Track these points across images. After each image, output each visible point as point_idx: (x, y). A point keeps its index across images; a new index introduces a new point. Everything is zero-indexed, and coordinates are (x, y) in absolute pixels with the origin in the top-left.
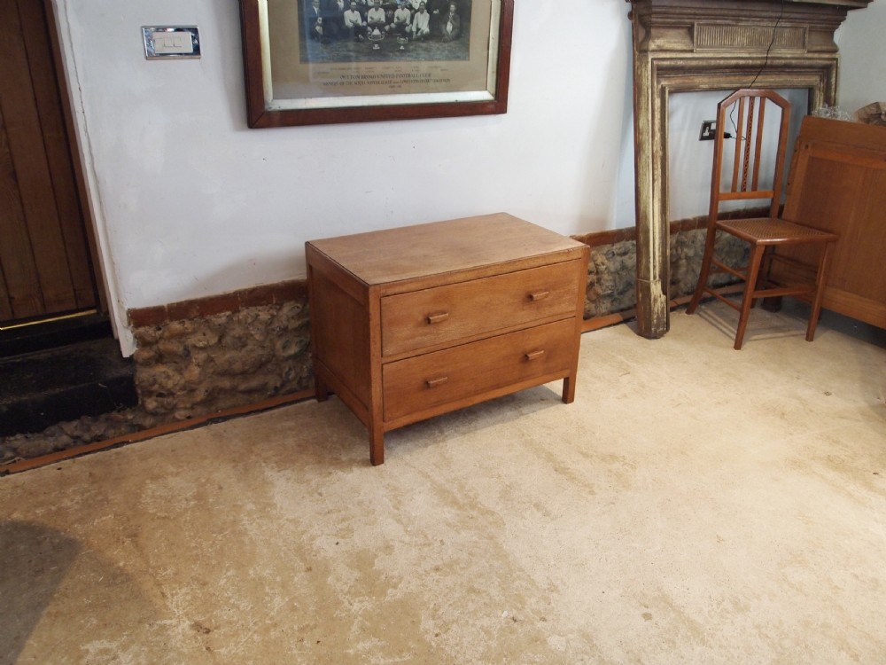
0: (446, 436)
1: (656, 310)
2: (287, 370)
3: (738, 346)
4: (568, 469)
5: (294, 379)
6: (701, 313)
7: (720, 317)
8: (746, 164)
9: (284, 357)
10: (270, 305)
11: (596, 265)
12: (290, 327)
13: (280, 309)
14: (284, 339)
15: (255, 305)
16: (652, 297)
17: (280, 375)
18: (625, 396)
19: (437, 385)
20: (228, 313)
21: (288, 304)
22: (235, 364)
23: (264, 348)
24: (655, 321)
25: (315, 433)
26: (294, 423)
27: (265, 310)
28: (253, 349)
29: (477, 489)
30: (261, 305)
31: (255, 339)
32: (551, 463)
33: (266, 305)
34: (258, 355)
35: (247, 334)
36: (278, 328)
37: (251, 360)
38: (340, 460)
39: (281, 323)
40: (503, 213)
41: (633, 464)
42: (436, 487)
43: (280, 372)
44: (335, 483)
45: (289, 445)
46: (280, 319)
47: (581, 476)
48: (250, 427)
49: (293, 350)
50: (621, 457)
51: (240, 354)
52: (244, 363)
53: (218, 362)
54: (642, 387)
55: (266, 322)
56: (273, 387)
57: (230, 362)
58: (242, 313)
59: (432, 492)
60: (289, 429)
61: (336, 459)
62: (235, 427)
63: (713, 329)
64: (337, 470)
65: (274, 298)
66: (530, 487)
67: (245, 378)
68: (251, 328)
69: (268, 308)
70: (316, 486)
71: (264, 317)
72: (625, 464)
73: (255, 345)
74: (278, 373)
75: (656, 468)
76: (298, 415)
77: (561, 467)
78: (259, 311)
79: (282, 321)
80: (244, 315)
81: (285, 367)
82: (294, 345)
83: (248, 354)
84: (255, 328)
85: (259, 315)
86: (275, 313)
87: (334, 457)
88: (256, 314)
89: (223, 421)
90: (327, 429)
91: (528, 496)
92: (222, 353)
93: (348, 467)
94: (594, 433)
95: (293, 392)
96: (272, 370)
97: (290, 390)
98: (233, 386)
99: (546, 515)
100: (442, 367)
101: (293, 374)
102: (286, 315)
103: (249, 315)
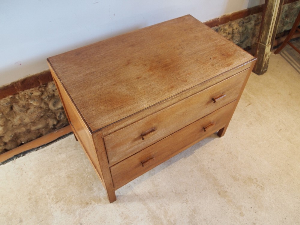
1: (265, 60)
2: (58, 115)
4: (226, 192)
5: (64, 119)
6: (281, 53)
7: (291, 56)
9: (55, 109)
10: (39, 86)
11: (233, 29)
13: (46, 86)
14: (53, 101)
15: (29, 88)
16: (265, 54)
17: (55, 118)
20: (11, 96)
21: (51, 83)
22: (25, 120)
23: (41, 108)
24: (263, 66)
25: (77, 164)
26: (65, 156)
27: (36, 89)
28: (34, 110)
29: (175, 215)
30: (32, 88)
31: (33, 105)
32: (216, 187)
33: (36, 87)
34: (39, 113)
35: (27, 103)
36: (48, 97)
37: (34, 116)
38: (92, 190)
39: (49, 94)
40: (189, 16)
41: (262, 185)
42: (151, 213)
43: (55, 116)
44: (90, 213)
45: (62, 176)
46: (48, 91)
47: (234, 198)
48: (39, 160)
49: (60, 105)
50: (254, 179)
51: (27, 114)
52: (30, 119)
53: (14, 121)
54: (259, 115)
55: (39, 95)
56: (52, 125)
57: (21, 120)
58: (20, 94)
59: (148, 219)
60: (62, 161)
61: (90, 189)
62: (30, 161)
63: (289, 66)
64: (91, 200)
65: (40, 82)
66: (206, 210)
67: (33, 123)
68: (30, 100)
69: (37, 88)
70: (79, 216)
71: (37, 93)
72: (258, 186)
73: (35, 108)
74: (54, 117)
75: (275, 189)
76: (68, 148)
77: (222, 190)
78: (32, 90)
79: (49, 92)
80: (22, 95)
81: (57, 113)
82: (60, 103)
83: (31, 113)
84: (32, 100)
85: (32, 93)
86: (43, 90)
87: (89, 187)
88: (30, 93)
89: (23, 155)
90: (84, 161)
91: (205, 219)
92: (14, 115)
93: (97, 197)
94: (237, 158)
95: (64, 126)
96: (50, 115)
97: (63, 125)
98: (27, 129)
100: (152, 152)
101: (62, 116)
102: (51, 89)
103: (26, 94)
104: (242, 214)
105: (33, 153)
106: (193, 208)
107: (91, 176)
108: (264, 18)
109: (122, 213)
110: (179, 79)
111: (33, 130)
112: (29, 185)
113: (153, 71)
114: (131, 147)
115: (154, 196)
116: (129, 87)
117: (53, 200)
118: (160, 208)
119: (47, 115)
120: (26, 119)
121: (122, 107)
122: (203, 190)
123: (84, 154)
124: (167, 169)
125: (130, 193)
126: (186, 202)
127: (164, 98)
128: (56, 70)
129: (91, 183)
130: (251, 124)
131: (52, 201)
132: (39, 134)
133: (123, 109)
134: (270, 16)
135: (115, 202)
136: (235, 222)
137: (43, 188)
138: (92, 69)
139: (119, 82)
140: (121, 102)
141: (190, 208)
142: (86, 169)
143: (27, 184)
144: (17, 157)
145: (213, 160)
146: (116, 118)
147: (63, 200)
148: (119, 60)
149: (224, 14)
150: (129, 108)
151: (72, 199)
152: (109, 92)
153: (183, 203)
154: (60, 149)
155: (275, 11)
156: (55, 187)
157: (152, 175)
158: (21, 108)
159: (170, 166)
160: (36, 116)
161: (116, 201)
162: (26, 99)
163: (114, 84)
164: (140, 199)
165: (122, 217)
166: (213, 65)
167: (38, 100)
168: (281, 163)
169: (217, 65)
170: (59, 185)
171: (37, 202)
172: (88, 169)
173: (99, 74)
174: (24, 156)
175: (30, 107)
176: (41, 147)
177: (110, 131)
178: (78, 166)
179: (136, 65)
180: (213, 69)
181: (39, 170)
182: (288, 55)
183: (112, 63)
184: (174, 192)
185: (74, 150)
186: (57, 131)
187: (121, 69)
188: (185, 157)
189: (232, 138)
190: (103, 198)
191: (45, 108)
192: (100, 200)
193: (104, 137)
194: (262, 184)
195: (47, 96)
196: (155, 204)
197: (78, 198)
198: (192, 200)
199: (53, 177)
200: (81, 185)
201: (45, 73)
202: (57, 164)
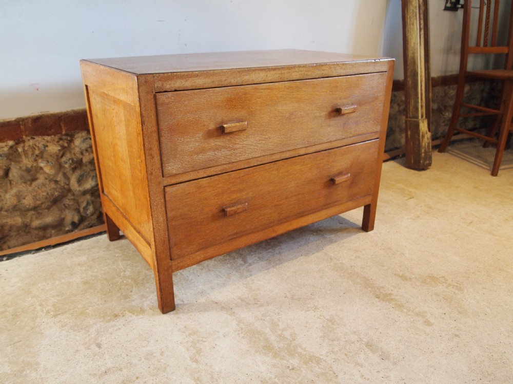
0: (250, 265)
1: (423, 144)
2: (84, 204)
3: (494, 174)
4: (390, 294)
5: (92, 214)
7: (466, 154)
8: (487, 23)
9: (80, 191)
10: (59, 135)
12: (84, 161)
13: (71, 141)
14: (78, 173)
15: (42, 134)
16: (421, 134)
17: (78, 210)
18: (418, 217)
19: (236, 213)
20: (11, 143)
21: (80, 135)
22: (24, 199)
23: (56, 182)
24: (423, 154)
25: (106, 268)
26: (86, 258)
27: (54, 140)
28: (44, 183)
29: (294, 327)
30: (49, 135)
31: (45, 173)
32: (369, 289)
33: (55, 135)
34: (50, 190)
35: (35, 166)
36: (71, 161)
37: (42, 194)
38: (129, 298)
39: (73, 156)
41: (457, 285)
42: (243, 326)
43: (78, 207)
44: (120, 329)
45: (74, 283)
46: (73, 152)
47: (407, 302)
48: (35, 264)
49: (89, 184)
50: (441, 277)
51: (30, 189)
52: (35, 198)
53: (5, 198)
54: (430, 208)
55: (57, 156)
56: (70, 222)
57: (19, 197)
58: (27, 144)
59: (239, 334)
60: (79, 265)
61: (126, 297)
62: (19, 265)
63: (466, 163)
64: (125, 311)
65: (63, 127)
66: (354, 320)
68: (40, 161)
69: (57, 138)
70: (96, 334)
71: (54, 148)
73: (46, 179)
74: (75, 208)
75: (483, 288)
76: (92, 250)
77: (381, 293)
78: (48, 142)
79: (75, 154)
80: (29, 146)
81: (83, 202)
82: (90, 179)
83: (38, 188)
84: (44, 160)
85: (47, 146)
86: (66, 145)
87: (123, 294)
88: (43, 145)
89: (8, 259)
90: (120, 263)
91: (355, 332)
92: (9, 187)
93: (138, 307)
94: (403, 254)
96: (68, 205)
98: (25, 222)
99: (384, 357)
100: (241, 191)
101: (91, 209)
102: (78, 147)
103: (36, 145)
104: (428, 323)
105: (28, 257)
106: (328, 318)
107: (130, 281)
109: (185, 327)
112: (8, 294)
114: (203, 150)
115: (249, 303)
117: (48, 313)
118: (262, 319)
120: (26, 198)
122: (344, 293)
123: (121, 256)
125: (202, 300)
126: (313, 309)
129: (128, 289)
131: (46, 314)
135: (172, 313)
136: (417, 334)
137: (33, 297)
141: (322, 317)
142: (122, 273)
143: (5, 293)
145: (358, 257)
147: (68, 312)
151: (88, 311)
153: (309, 310)
154: (79, 251)
155: (421, 69)
156: (58, 296)
158: (23, 173)
159: (280, 266)
160: (45, 194)
161: (174, 312)
162: (35, 156)
164: (223, 308)
165: (184, 332)
167: (54, 164)
168: (484, 258)
170: (66, 294)
171: (16, 316)
172: (126, 273)
174: (10, 260)
175: (38, 175)
176: (43, 249)
178: (108, 269)
181: (32, 276)
184: (289, 297)
185: (104, 251)
189: (389, 232)
190: (148, 308)
191: (62, 184)
192: (142, 311)
193: (157, 95)
194: (458, 283)
195: (70, 159)
196: (253, 313)
197: (99, 309)
198: (326, 306)
199: (58, 283)
200: (109, 292)
201: (72, 113)
202: (68, 268)
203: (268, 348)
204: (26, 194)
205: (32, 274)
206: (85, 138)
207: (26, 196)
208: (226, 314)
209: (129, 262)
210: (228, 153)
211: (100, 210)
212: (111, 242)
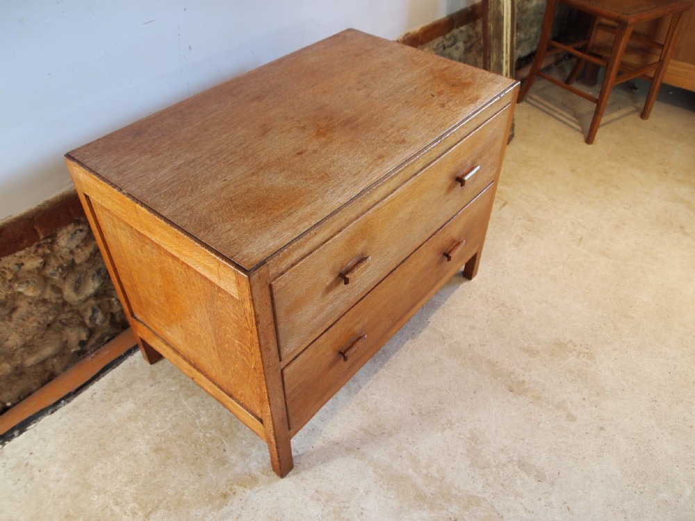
2: (89, 313)
3: (589, 139)
4: (523, 382)
5: (103, 322)
6: (528, 99)
7: (548, 102)
9: (80, 300)
10: (36, 244)
12: (78, 261)
13: (53, 242)
14: (72, 279)
15: (11, 252)
17: (83, 324)
21: (65, 231)
22: (7, 340)
23: (44, 301)
25: (170, 416)
26: (133, 405)
27: (30, 252)
28: (30, 310)
29: (437, 459)
30: (21, 250)
31: (26, 297)
32: (499, 379)
33: (28, 246)
34: (41, 317)
35: (10, 295)
36: (60, 270)
37: (32, 325)
38: (228, 462)
39: (61, 261)
40: (350, 30)
41: (587, 351)
42: (382, 473)
43: (81, 319)
44: (240, 515)
45: (141, 453)
46: (58, 256)
47: (543, 390)
48: (67, 433)
49: (92, 286)
51: (12, 325)
52: (23, 334)
54: (530, 220)
55: (38, 268)
56: (77, 343)
59: (381, 486)
60: (129, 418)
61: (222, 461)
62: (44, 440)
63: (551, 120)
64: (232, 484)
65: (38, 231)
66: (497, 431)
67: (29, 347)
68: (16, 285)
69: (33, 248)
72: (579, 353)
73: (30, 303)
74: (78, 322)
75: (614, 350)
76: (133, 386)
77: (513, 382)
78: (21, 257)
79: (62, 257)
81: (85, 310)
82: (90, 281)
83: (24, 320)
84: (22, 283)
85: (22, 264)
86: (48, 251)
87: (216, 458)
88: (16, 264)
89: (21, 433)
90: (185, 403)
91: (502, 450)
93: (245, 474)
94: (520, 311)
95: (108, 341)
96: (66, 319)
97: (102, 338)
98: (15, 366)
99: (540, 478)
100: (358, 323)
101: (100, 316)
102: (66, 247)
103: (4, 268)
104: (571, 418)
105: (46, 420)
106: (468, 435)
107: (213, 432)
108: (487, 25)
109: (317, 491)
110: (387, 140)
111: (31, 366)
112: (61, 496)
113: (327, 136)
114: (322, 309)
115: (374, 434)
116: (290, 173)
117: (134, 514)
118: (398, 456)
119: (60, 321)
120: (10, 338)
121: (291, 211)
122: (475, 392)
123: (180, 390)
124: (384, 370)
125: (319, 443)
127: (374, 178)
128: (99, 172)
129: (218, 447)
130: (521, 240)
131: (133, 517)
132: (47, 375)
133: (295, 214)
134: (499, 19)
135: (290, 473)
136: (564, 436)
137: (98, 493)
138: (188, 155)
139: (262, 168)
140: (285, 204)
141: (462, 437)
142: (197, 421)
143: (54, 495)
144: (5, 441)
145: (472, 328)
146: (289, 235)
147: (160, 507)
148: (240, 128)
149: (406, 32)
150: (308, 209)
151: (185, 497)
152: (249, 190)
153: (445, 429)
154: (116, 393)
155: (507, 9)
156: (132, 482)
157: (356, 392)
159: (389, 363)
160: (35, 324)
161: (293, 470)
162: (8, 282)
163: (253, 174)
164: (347, 449)
165: (318, 500)
166: (443, 106)
167: (36, 281)
168: (606, 299)
169: (450, 104)
170: (141, 475)
172: (202, 419)
173: (208, 161)
174: (24, 434)
175: (18, 303)
176: (63, 402)
177: (283, 266)
178: (174, 418)
179: (284, 132)
180: (447, 112)
181: (75, 455)
182: (541, 100)
183: (228, 136)
184: (416, 412)
185: (151, 386)
186: (93, 355)
187: (255, 144)
188: (413, 336)
189: (495, 275)
190: (260, 473)
191: (54, 301)
192: (253, 480)
193: (273, 283)
194: (587, 348)
195: (58, 268)
196: (385, 449)
197: (198, 490)
198: (461, 418)
199: (118, 460)
200: (197, 459)
201: (47, 207)
202: (118, 428)
203: (420, 498)
204: (8, 334)
205: (74, 452)
206: (72, 232)
207: (9, 336)
208: (355, 458)
209: (197, 399)
210: (347, 294)
211: (111, 311)
212: (153, 365)
